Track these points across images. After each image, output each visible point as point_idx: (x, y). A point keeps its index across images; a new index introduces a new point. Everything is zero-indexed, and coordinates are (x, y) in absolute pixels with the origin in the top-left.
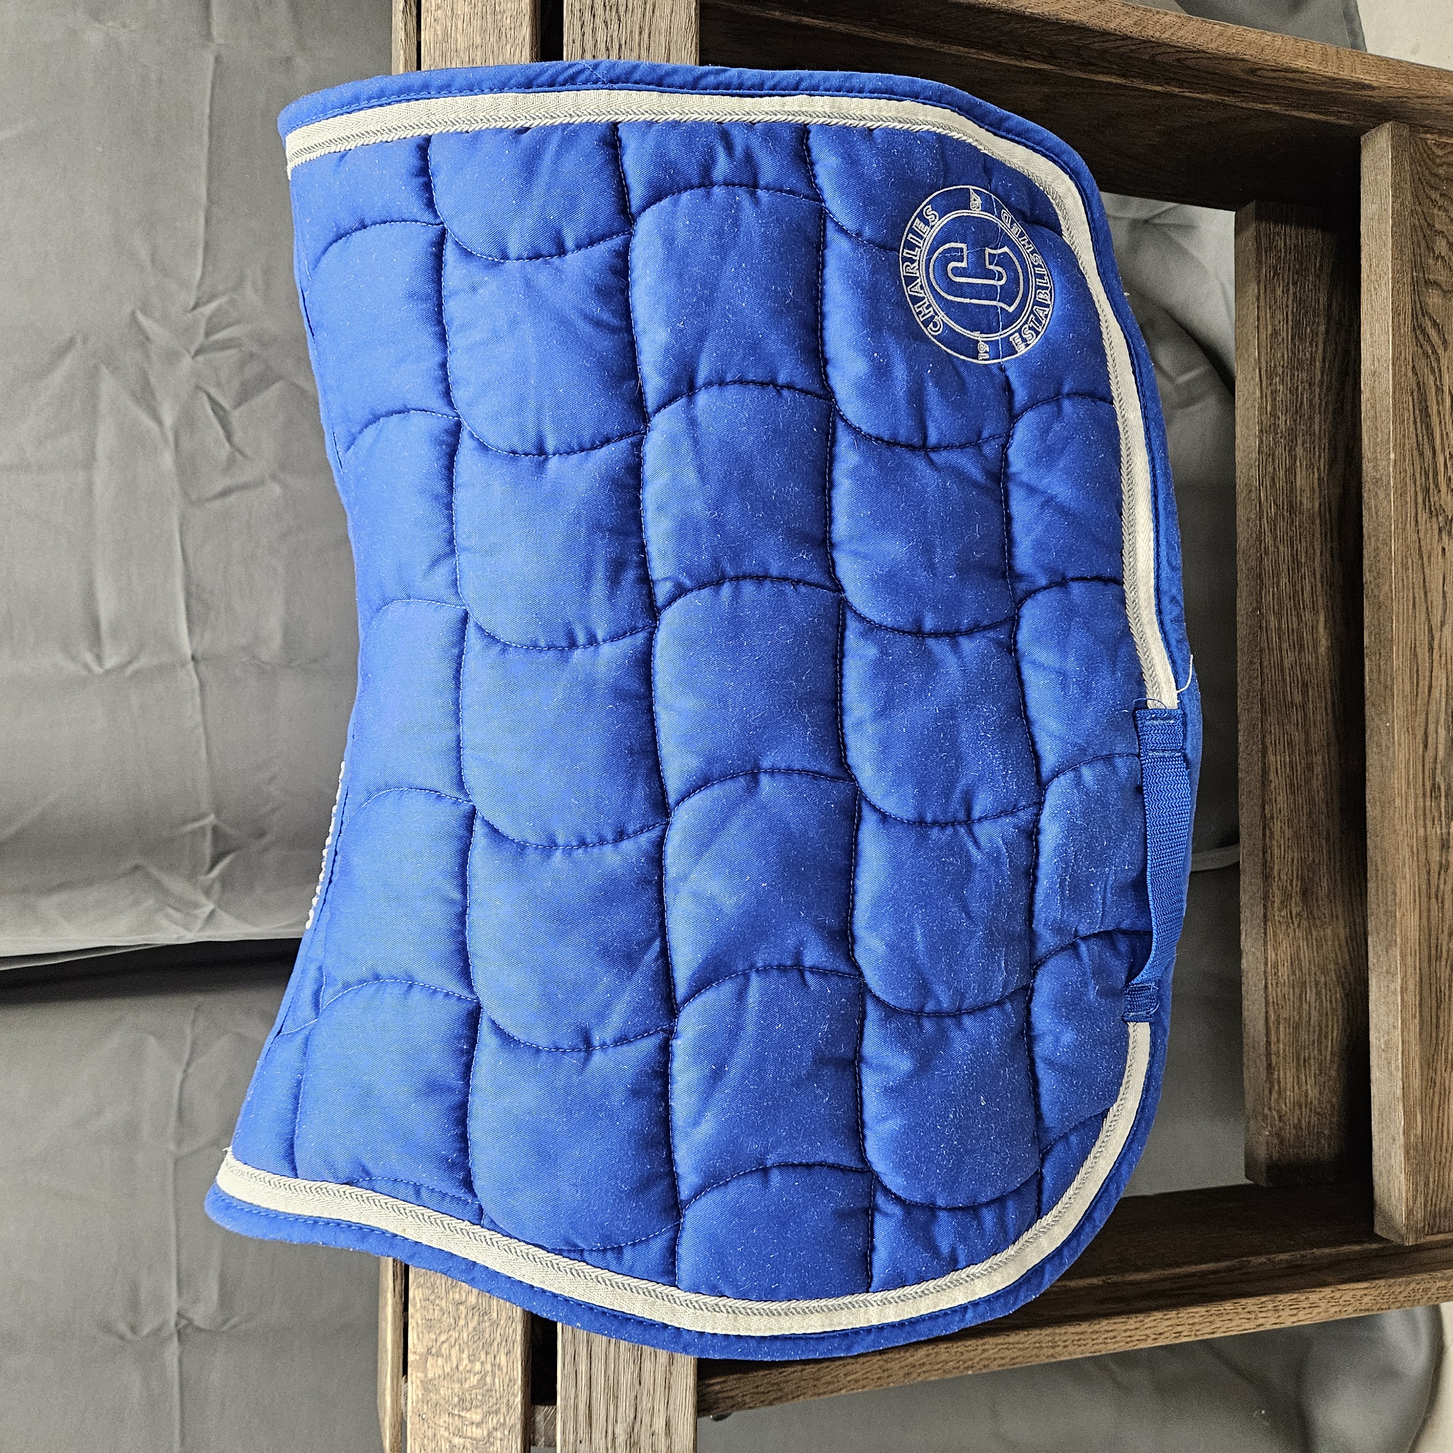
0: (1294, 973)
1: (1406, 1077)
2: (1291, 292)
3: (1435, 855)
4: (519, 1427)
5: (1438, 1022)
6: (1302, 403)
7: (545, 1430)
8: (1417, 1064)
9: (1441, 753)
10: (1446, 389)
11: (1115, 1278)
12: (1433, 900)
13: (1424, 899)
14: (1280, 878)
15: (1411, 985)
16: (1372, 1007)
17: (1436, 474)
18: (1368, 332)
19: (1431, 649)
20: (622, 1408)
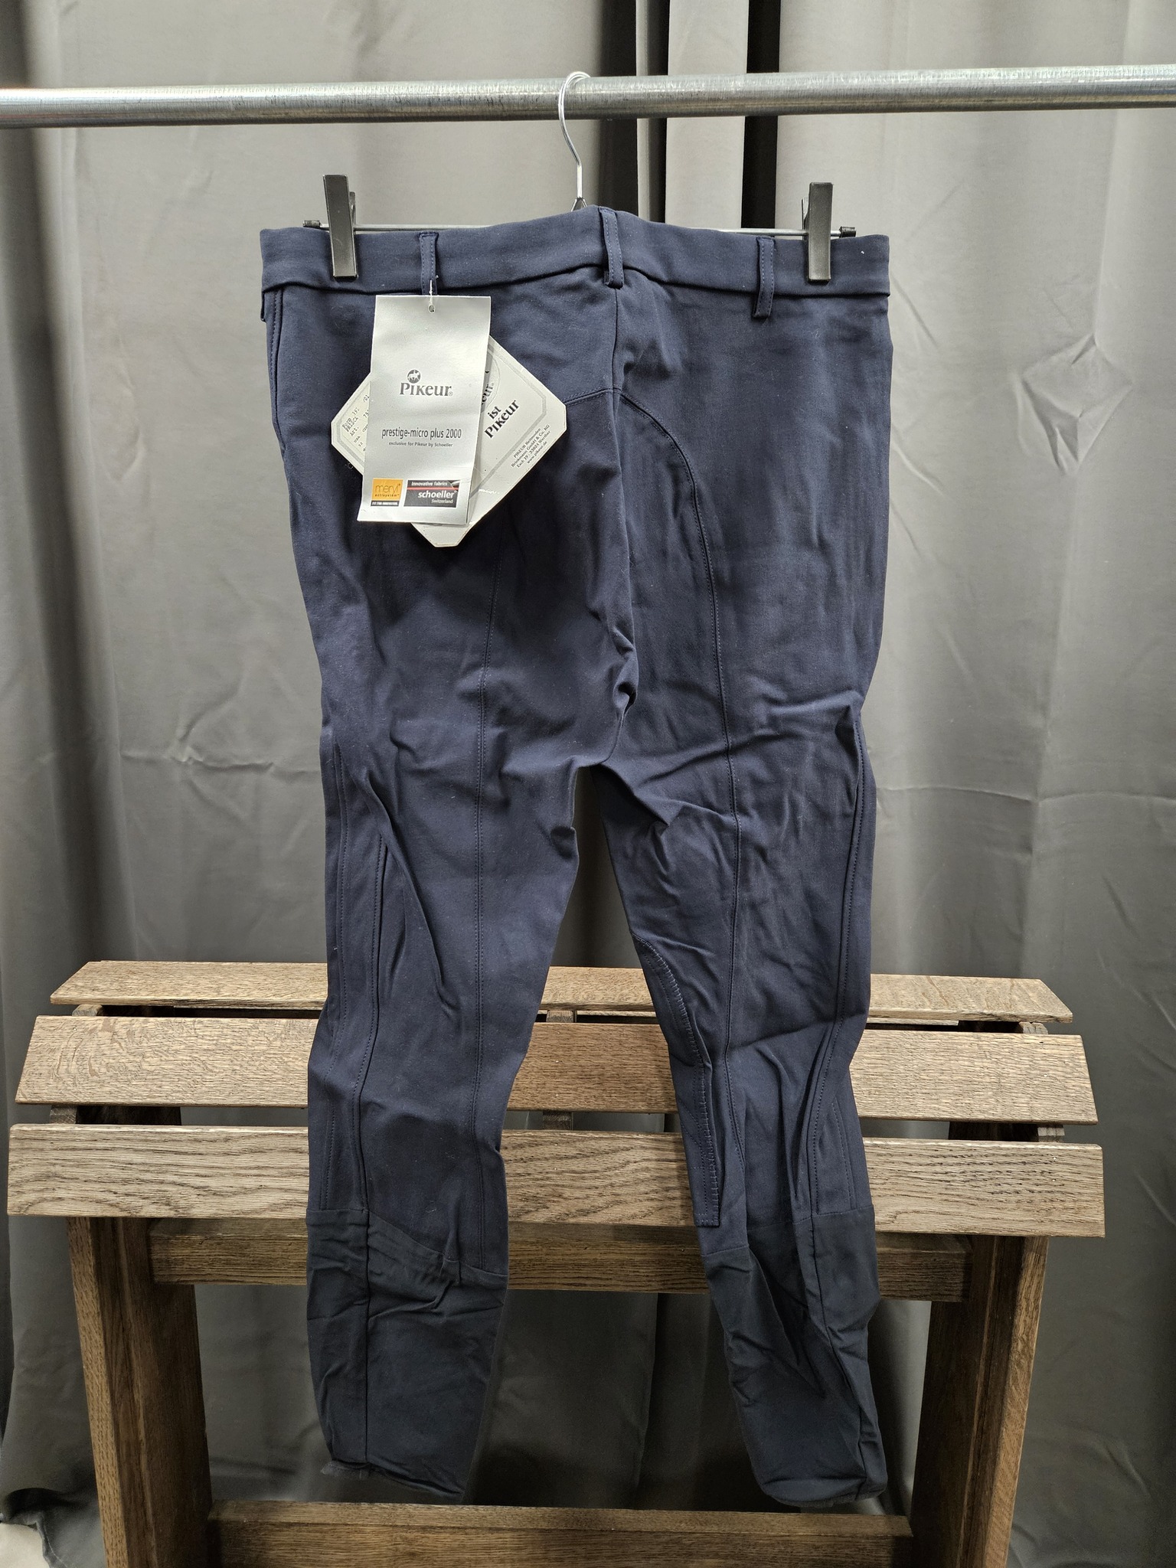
2: (847, 1560)
4: (64, 1100)
7: (61, 1116)
11: (144, 1447)
14: (423, 1537)
20: (71, 1170)
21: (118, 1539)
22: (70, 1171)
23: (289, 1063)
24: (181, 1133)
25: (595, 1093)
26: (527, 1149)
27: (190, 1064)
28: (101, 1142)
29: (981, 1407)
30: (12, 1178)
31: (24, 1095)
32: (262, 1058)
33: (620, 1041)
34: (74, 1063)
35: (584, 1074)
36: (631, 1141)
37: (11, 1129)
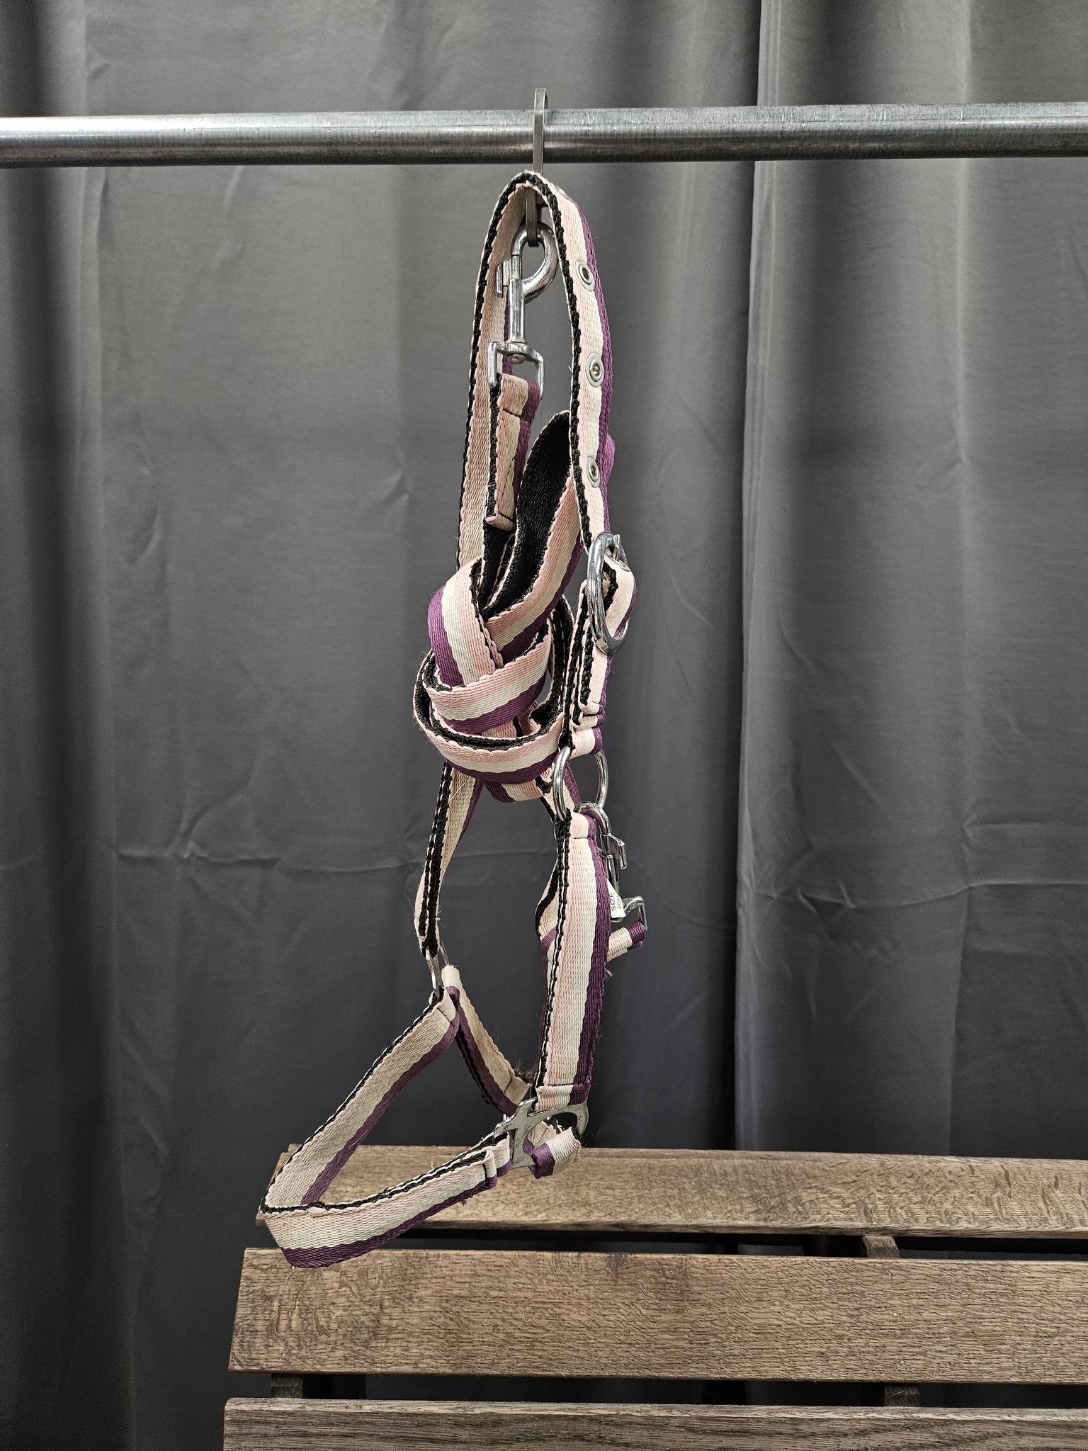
4: (289, 1369)
7: (284, 1388)
23: (562, 1317)
24: (439, 1415)
25: (950, 1359)
26: (873, 1436)
27: (440, 1317)
28: (338, 1425)
31: (238, 1361)
32: (528, 1309)
33: (968, 1284)
34: (295, 1316)
35: (931, 1331)
36: (1002, 1425)
37: (225, 1407)
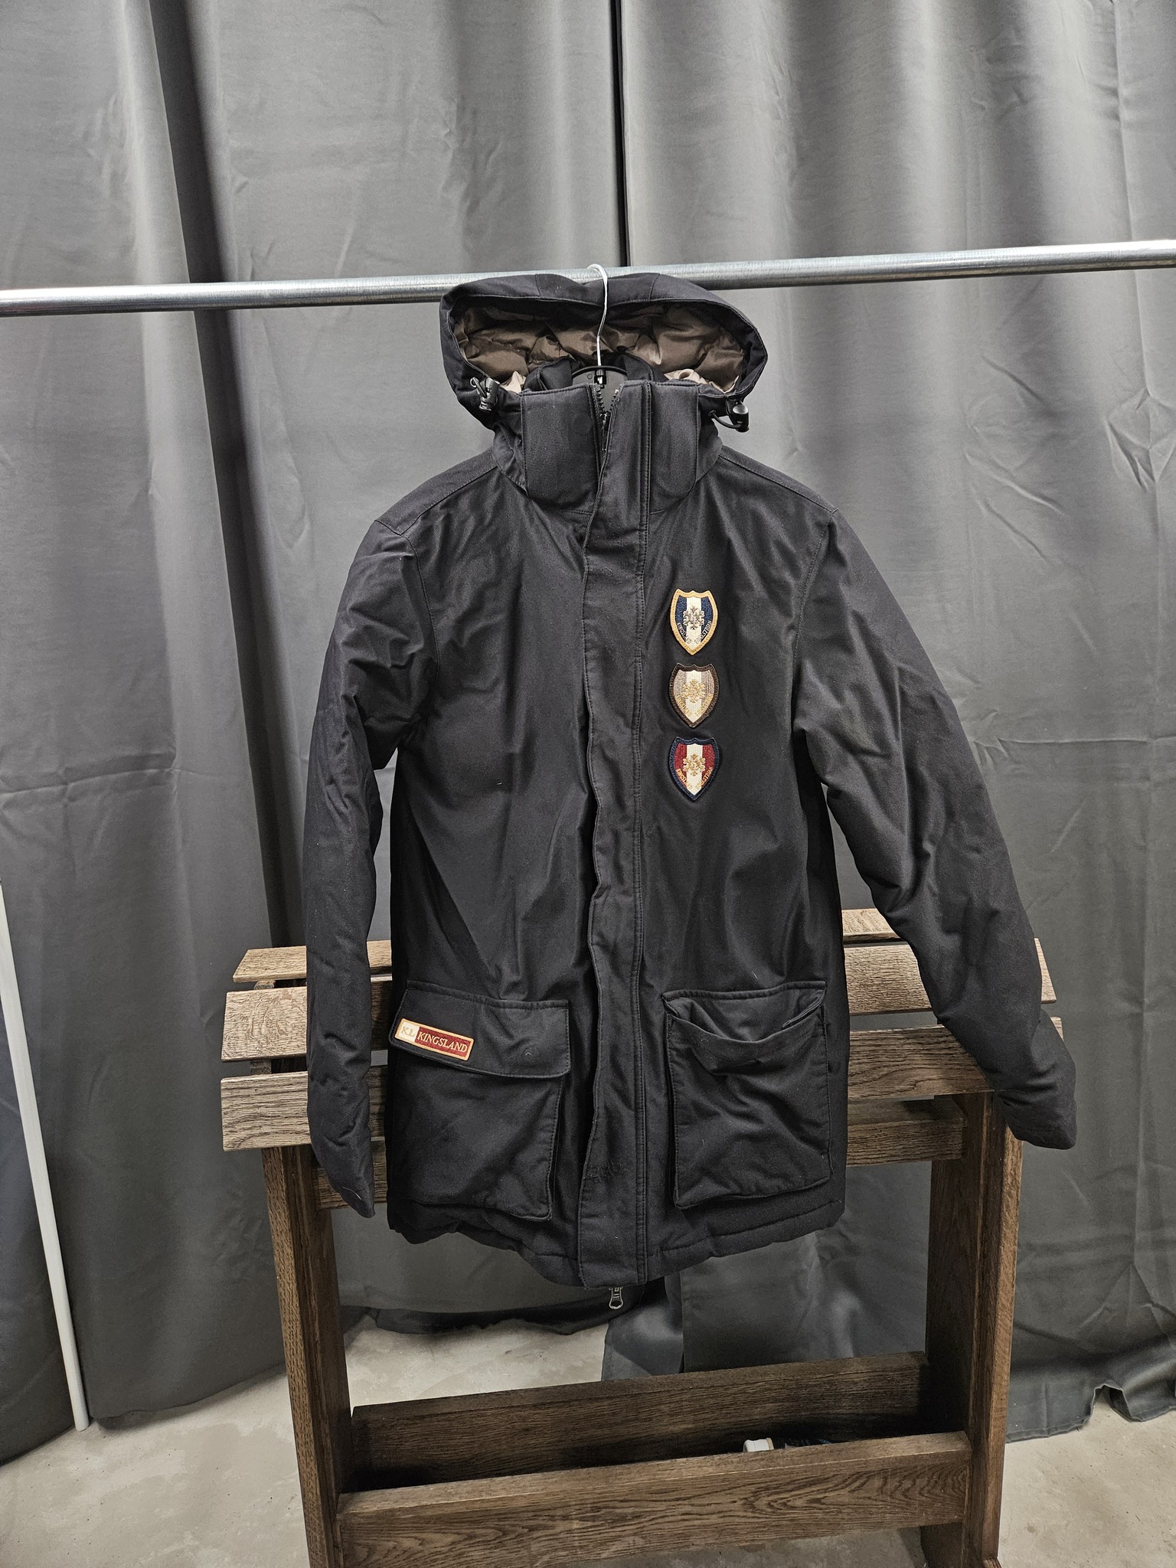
0: (479, 1427)
1: (432, 1506)
2: (880, 1391)
3: (560, 1512)
4: (261, 1055)
5: (463, 1522)
6: (816, 1403)
7: (258, 1069)
8: (440, 1512)
9: (618, 1511)
10: (827, 1494)
12: (533, 1514)
13: (534, 1508)
14: (535, 1414)
15: (485, 1505)
16: (470, 1482)
17: (778, 1493)
18: (854, 1446)
19: (677, 1500)
20: (273, 1109)
21: (306, 1423)
22: (269, 1111)
29: (981, 1238)
30: (225, 1121)
31: (228, 1055)
34: (263, 1026)
37: (222, 1081)
